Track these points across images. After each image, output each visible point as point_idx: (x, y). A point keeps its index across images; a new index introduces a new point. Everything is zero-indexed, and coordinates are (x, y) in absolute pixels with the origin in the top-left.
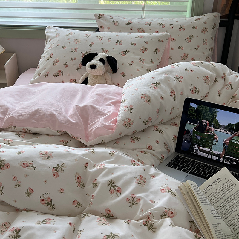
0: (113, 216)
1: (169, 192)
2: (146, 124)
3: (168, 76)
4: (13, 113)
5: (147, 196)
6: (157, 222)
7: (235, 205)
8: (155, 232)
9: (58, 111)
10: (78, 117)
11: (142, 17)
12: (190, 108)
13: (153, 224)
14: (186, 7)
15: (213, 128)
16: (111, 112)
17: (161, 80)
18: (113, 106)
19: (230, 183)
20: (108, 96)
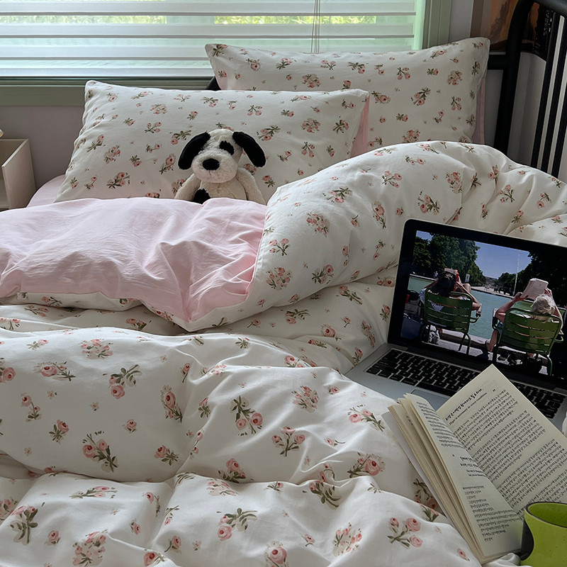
0: (244, 477)
1: (370, 420)
2: (320, 281)
3: (367, 174)
4: (19, 265)
5: (320, 431)
6: (342, 485)
7: (515, 446)
8: (337, 506)
9: (122, 256)
10: (167, 268)
11: (313, 52)
12: (417, 244)
13: (331, 489)
14: (411, 26)
15: (468, 284)
16: (241, 256)
17: (352, 184)
18: (246, 243)
19: (504, 399)
20: (234, 223)
